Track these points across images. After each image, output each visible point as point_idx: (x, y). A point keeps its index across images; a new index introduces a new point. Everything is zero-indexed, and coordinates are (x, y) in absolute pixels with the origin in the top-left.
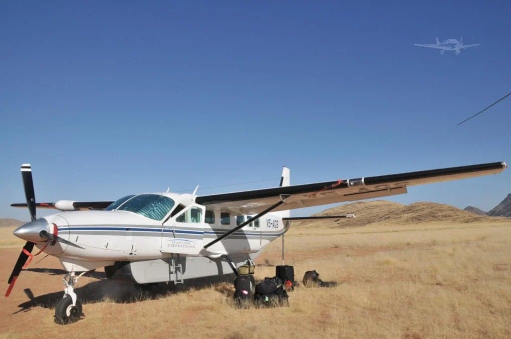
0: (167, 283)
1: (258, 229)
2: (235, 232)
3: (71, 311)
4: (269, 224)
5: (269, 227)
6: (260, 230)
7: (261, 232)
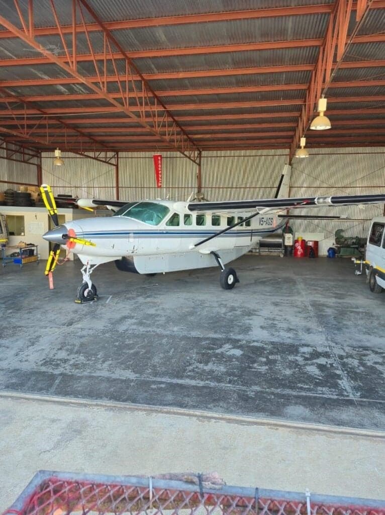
0: (164, 273)
1: (249, 228)
2: (226, 232)
3: (88, 293)
4: (262, 223)
5: (262, 225)
6: (251, 229)
7: (252, 230)
